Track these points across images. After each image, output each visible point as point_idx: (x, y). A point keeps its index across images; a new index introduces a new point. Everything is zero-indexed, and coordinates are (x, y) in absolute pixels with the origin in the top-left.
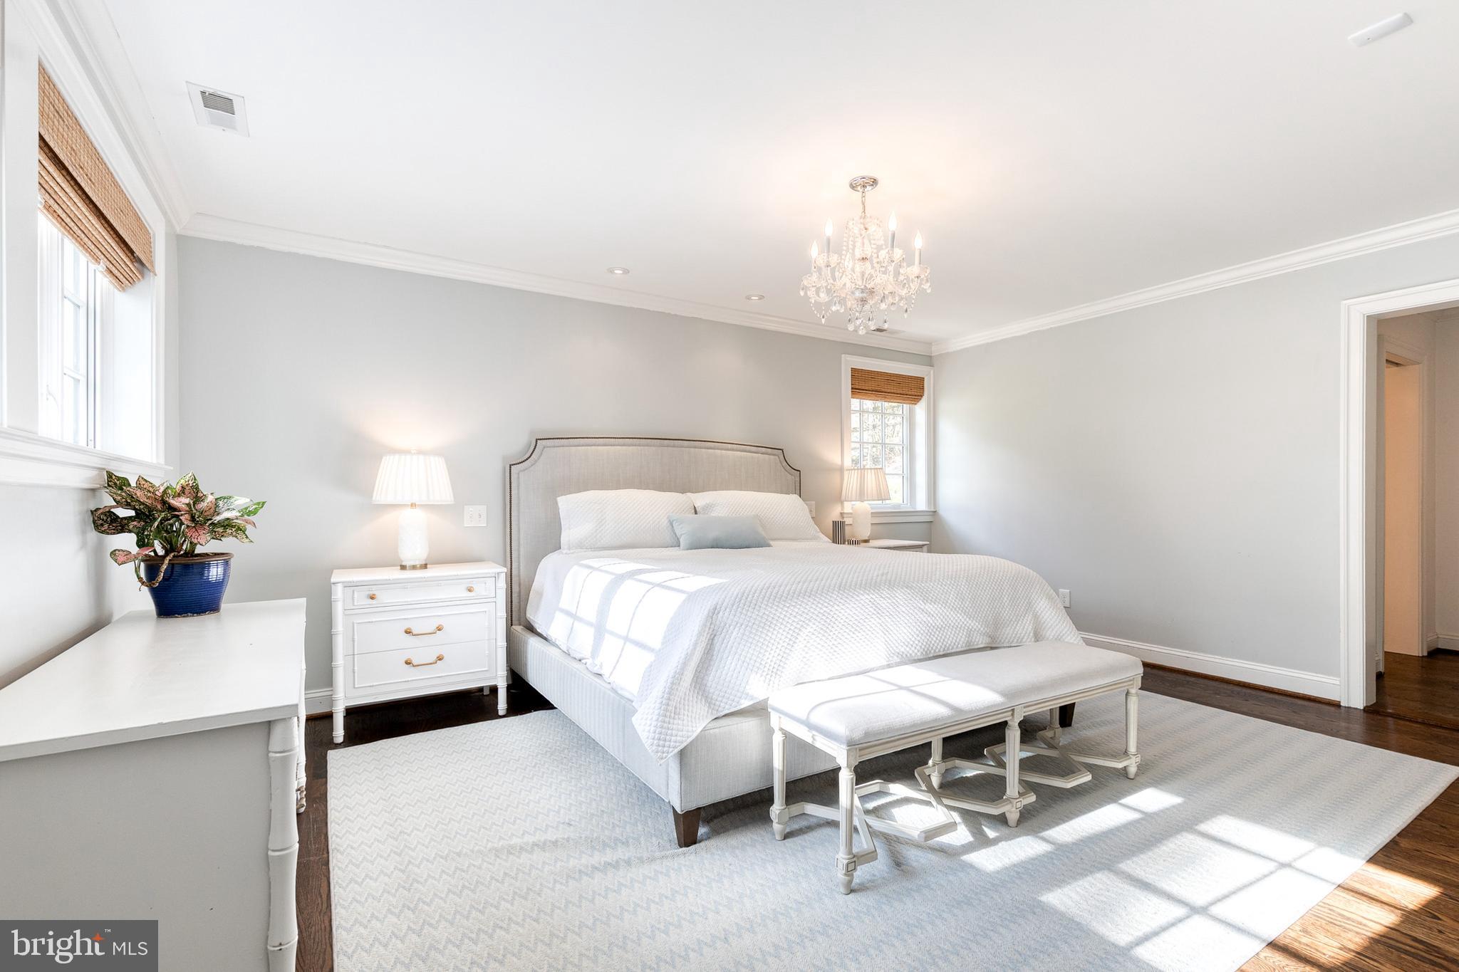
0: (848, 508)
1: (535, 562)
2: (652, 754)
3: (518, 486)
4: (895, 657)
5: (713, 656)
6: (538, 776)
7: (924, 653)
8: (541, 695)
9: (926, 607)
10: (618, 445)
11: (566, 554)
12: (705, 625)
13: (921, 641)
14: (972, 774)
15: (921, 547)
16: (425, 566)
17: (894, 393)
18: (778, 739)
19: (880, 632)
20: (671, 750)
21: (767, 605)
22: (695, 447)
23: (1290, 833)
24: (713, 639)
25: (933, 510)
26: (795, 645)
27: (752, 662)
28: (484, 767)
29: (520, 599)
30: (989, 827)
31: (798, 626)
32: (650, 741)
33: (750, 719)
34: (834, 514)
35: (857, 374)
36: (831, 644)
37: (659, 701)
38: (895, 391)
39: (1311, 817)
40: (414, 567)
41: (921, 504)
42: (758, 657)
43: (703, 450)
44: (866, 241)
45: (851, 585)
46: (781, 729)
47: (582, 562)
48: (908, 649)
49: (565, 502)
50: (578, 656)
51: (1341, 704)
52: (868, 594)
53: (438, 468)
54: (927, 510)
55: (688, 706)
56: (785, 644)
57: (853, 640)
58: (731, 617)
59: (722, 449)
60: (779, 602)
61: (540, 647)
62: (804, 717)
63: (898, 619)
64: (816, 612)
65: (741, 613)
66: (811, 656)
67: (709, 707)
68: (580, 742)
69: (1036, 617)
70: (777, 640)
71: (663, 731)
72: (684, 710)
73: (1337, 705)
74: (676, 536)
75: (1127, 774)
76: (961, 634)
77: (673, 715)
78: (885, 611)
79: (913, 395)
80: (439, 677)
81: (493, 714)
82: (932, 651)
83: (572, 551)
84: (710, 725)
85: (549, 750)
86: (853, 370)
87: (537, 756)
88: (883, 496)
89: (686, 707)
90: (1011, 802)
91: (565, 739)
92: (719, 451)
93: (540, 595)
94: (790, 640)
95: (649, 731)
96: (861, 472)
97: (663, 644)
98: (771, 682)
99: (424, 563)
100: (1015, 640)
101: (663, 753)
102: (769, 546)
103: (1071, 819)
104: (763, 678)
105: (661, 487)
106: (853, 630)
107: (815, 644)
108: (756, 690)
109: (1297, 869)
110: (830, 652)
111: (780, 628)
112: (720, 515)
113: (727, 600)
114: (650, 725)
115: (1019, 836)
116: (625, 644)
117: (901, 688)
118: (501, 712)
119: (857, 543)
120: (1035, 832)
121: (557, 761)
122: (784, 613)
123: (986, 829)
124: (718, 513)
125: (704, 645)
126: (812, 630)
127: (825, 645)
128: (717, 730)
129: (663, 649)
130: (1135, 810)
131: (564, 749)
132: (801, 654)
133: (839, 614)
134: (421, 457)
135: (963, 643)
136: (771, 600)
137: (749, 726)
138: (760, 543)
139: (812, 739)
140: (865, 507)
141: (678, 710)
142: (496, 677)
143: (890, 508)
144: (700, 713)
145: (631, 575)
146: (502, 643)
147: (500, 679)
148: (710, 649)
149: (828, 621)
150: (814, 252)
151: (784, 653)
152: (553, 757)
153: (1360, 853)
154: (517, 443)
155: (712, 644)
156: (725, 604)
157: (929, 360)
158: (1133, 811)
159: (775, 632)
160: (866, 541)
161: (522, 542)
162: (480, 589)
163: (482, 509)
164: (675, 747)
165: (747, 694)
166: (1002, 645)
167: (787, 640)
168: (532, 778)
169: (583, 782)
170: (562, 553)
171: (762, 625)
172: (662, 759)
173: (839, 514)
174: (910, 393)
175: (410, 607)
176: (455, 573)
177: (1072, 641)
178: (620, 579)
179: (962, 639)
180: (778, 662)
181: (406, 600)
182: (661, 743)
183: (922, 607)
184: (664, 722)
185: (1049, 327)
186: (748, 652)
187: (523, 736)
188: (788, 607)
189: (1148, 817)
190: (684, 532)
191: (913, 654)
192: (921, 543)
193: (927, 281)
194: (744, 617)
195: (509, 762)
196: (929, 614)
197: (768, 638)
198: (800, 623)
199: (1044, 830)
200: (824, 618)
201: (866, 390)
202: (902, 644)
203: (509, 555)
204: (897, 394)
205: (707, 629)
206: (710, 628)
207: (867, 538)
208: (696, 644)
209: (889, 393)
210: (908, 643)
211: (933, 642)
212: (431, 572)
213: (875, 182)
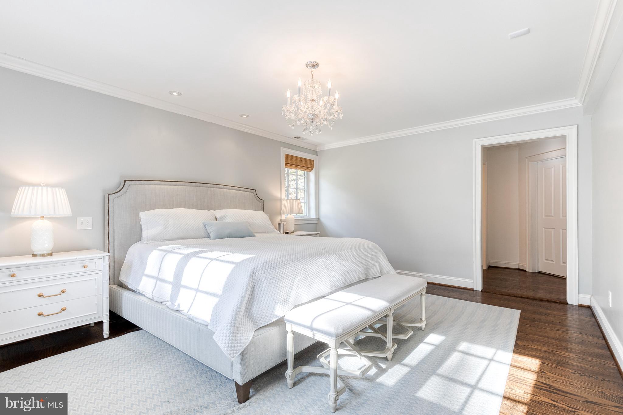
0: (284, 217)
1: (125, 249)
2: (228, 356)
3: (114, 206)
4: (333, 288)
5: (254, 296)
6: (140, 373)
7: (344, 284)
8: (133, 324)
9: (343, 263)
10: (173, 185)
11: (146, 243)
12: (249, 280)
13: (342, 279)
14: (363, 338)
15: (316, 234)
16: (51, 254)
17: (302, 166)
18: (290, 336)
19: (327, 276)
20: (238, 351)
21: (279, 267)
22: (213, 188)
23: (485, 345)
24: (254, 287)
25: (318, 218)
26: (293, 287)
27: (275, 298)
28: (101, 373)
29: (114, 270)
30: (380, 363)
31: (294, 277)
32: (226, 349)
33: (274, 328)
34: (278, 220)
35: (287, 156)
36: (308, 284)
37: (229, 325)
38: (303, 165)
39: (488, 337)
40: (43, 255)
41: (313, 216)
42: (277, 295)
43: (218, 189)
44: (314, 92)
45: (313, 255)
46: (292, 331)
47: (157, 248)
48: (338, 283)
49: (144, 215)
50: (160, 301)
51: (474, 290)
52: (321, 258)
53: (62, 196)
54: (314, 218)
55: (244, 325)
56: (289, 287)
57: (317, 281)
58: (262, 275)
59: (226, 189)
60: (284, 266)
61: (132, 297)
62: (309, 324)
63: (333, 269)
64: (301, 269)
65: (267, 272)
66: (300, 291)
67: (254, 324)
68: (161, 348)
69: (380, 264)
70: (285, 285)
71: (233, 341)
72: (242, 328)
73: (472, 290)
74: (207, 232)
75: (421, 328)
76: (356, 274)
77: (237, 331)
78: (328, 266)
79: (309, 168)
80: (63, 321)
81: (100, 338)
82: (347, 283)
83: (149, 242)
84: (255, 334)
85: (143, 356)
86: (286, 155)
87: (136, 361)
88: (300, 211)
89: (243, 326)
90: (390, 350)
91: (152, 348)
92: (226, 190)
93: (130, 267)
94: (291, 284)
95: (225, 343)
96: (291, 201)
97: (223, 292)
98: (285, 307)
99: (50, 252)
100: (374, 275)
101: (234, 354)
102: (254, 236)
103: (410, 353)
104: (281, 305)
105: (196, 207)
106: (316, 276)
107: (301, 285)
108: (279, 312)
109: (495, 361)
110: (308, 288)
111: (286, 279)
112: (229, 221)
113: (259, 266)
114: (226, 340)
115: (394, 365)
116: (196, 293)
117: (348, 304)
118: (105, 337)
119: (289, 233)
120: (399, 362)
121: (150, 362)
122: (287, 271)
123: (380, 364)
124: (228, 220)
125: (249, 291)
126: (300, 278)
127: (306, 285)
128: (259, 336)
129: (223, 294)
130: (432, 344)
131: (152, 354)
132: (296, 291)
133: (310, 269)
134: (49, 189)
135: (357, 278)
136: (280, 265)
137: (274, 331)
138: (250, 235)
139: (313, 336)
140: (292, 217)
141: (239, 328)
142: (102, 317)
143: (300, 217)
144: (249, 328)
145: (195, 254)
146: (106, 297)
147: (104, 317)
148: (253, 293)
149: (306, 273)
150: (288, 94)
151: (289, 291)
152: (146, 360)
153: (509, 350)
154: (112, 182)
155: (253, 290)
156: (258, 268)
157: (316, 153)
158: (430, 345)
159: (284, 281)
160: (293, 232)
161: (116, 237)
162: (91, 266)
163: (90, 219)
164: (240, 350)
165: (274, 315)
166: (370, 278)
167: (289, 284)
168: (137, 376)
169: (170, 373)
170: (144, 243)
171: (278, 278)
172: (233, 357)
173: (280, 221)
174: (308, 167)
175: (42, 280)
176: (75, 258)
177: (393, 273)
178: (188, 257)
179: (357, 277)
180: (286, 296)
181: (40, 276)
182: (232, 348)
183: (342, 263)
184: (233, 336)
185: (366, 142)
186: (272, 292)
187: (124, 349)
188: (288, 268)
189: (437, 347)
190: (212, 230)
191: (340, 285)
192: (317, 233)
193: (342, 114)
194: (269, 274)
195: (118, 368)
196: (345, 267)
197: (281, 284)
198: (295, 275)
199: (403, 360)
200: (304, 272)
201: (291, 164)
202: (335, 281)
203: (108, 246)
204: (304, 167)
205: (251, 282)
206: (252, 282)
207: (293, 231)
208: (246, 291)
209: (300, 166)
210: (338, 280)
211: (346, 279)
212: (55, 258)
213: (318, 65)
